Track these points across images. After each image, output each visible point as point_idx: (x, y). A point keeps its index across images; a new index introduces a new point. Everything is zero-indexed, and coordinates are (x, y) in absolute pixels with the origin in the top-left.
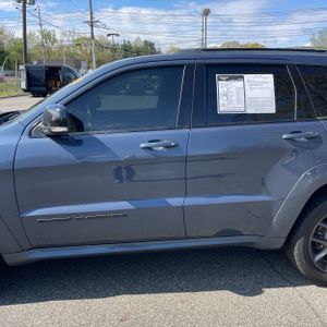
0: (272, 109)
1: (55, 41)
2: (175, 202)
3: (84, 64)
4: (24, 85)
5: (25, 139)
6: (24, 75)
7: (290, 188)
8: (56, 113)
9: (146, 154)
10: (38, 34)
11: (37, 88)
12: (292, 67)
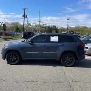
0: (58, 41)
1: (31, 25)
2: (44, 52)
3: (37, 31)
4: (23, 36)
5: (26, 44)
6: (23, 34)
7: (59, 53)
8: (30, 41)
9: (41, 46)
10: (27, 24)
11: (26, 37)
12: (61, 36)
